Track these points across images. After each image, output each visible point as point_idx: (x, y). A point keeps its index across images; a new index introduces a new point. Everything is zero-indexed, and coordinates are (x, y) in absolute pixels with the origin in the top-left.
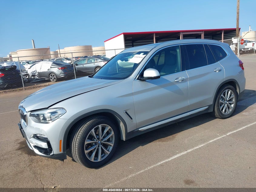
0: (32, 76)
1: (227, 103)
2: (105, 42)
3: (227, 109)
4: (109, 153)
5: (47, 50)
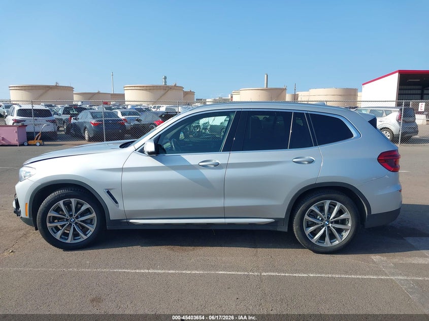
0: (203, 129)
1: (330, 225)
2: (363, 84)
3: (327, 239)
4: (85, 238)
5: (282, 92)
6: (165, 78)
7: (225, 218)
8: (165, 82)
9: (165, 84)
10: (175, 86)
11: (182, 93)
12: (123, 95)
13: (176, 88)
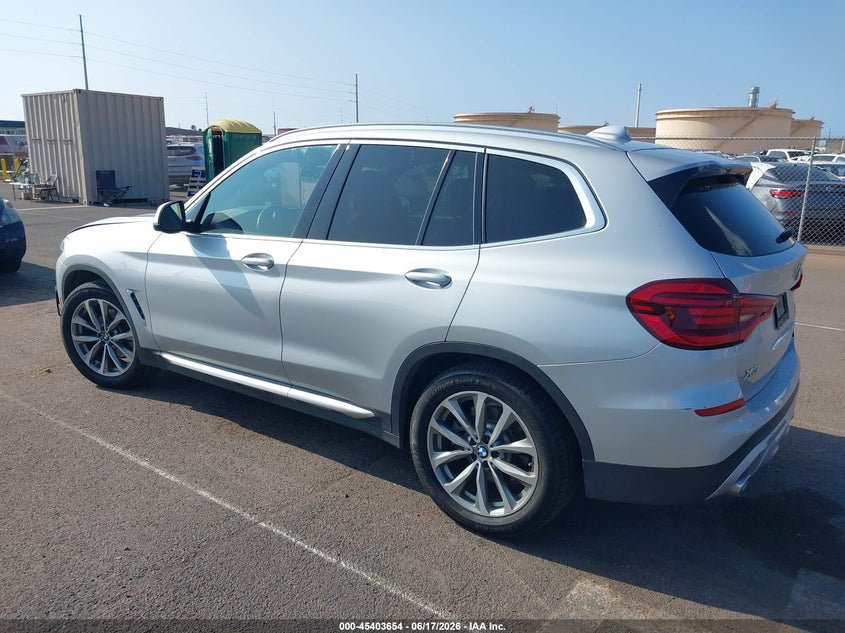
4: (122, 371)
6: (756, 91)
7: (292, 386)
8: (755, 101)
9: (754, 105)
10: (774, 108)
11: (789, 124)
12: (653, 131)
13: (774, 113)
